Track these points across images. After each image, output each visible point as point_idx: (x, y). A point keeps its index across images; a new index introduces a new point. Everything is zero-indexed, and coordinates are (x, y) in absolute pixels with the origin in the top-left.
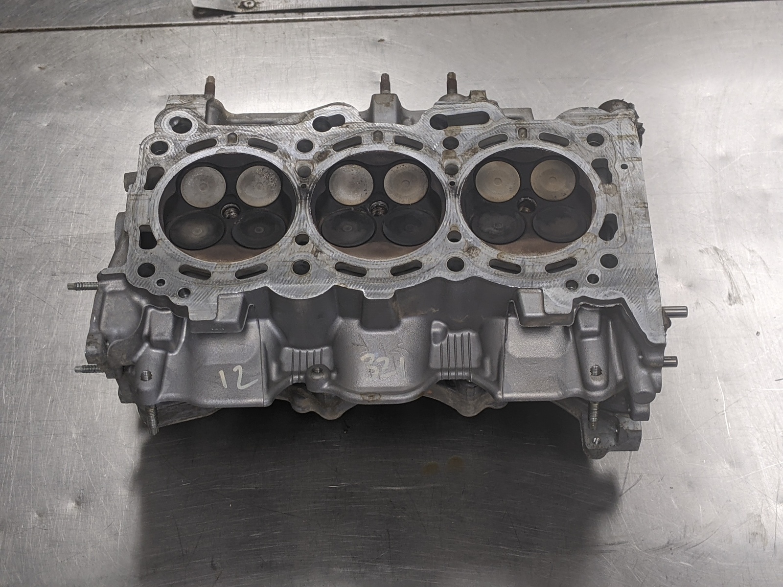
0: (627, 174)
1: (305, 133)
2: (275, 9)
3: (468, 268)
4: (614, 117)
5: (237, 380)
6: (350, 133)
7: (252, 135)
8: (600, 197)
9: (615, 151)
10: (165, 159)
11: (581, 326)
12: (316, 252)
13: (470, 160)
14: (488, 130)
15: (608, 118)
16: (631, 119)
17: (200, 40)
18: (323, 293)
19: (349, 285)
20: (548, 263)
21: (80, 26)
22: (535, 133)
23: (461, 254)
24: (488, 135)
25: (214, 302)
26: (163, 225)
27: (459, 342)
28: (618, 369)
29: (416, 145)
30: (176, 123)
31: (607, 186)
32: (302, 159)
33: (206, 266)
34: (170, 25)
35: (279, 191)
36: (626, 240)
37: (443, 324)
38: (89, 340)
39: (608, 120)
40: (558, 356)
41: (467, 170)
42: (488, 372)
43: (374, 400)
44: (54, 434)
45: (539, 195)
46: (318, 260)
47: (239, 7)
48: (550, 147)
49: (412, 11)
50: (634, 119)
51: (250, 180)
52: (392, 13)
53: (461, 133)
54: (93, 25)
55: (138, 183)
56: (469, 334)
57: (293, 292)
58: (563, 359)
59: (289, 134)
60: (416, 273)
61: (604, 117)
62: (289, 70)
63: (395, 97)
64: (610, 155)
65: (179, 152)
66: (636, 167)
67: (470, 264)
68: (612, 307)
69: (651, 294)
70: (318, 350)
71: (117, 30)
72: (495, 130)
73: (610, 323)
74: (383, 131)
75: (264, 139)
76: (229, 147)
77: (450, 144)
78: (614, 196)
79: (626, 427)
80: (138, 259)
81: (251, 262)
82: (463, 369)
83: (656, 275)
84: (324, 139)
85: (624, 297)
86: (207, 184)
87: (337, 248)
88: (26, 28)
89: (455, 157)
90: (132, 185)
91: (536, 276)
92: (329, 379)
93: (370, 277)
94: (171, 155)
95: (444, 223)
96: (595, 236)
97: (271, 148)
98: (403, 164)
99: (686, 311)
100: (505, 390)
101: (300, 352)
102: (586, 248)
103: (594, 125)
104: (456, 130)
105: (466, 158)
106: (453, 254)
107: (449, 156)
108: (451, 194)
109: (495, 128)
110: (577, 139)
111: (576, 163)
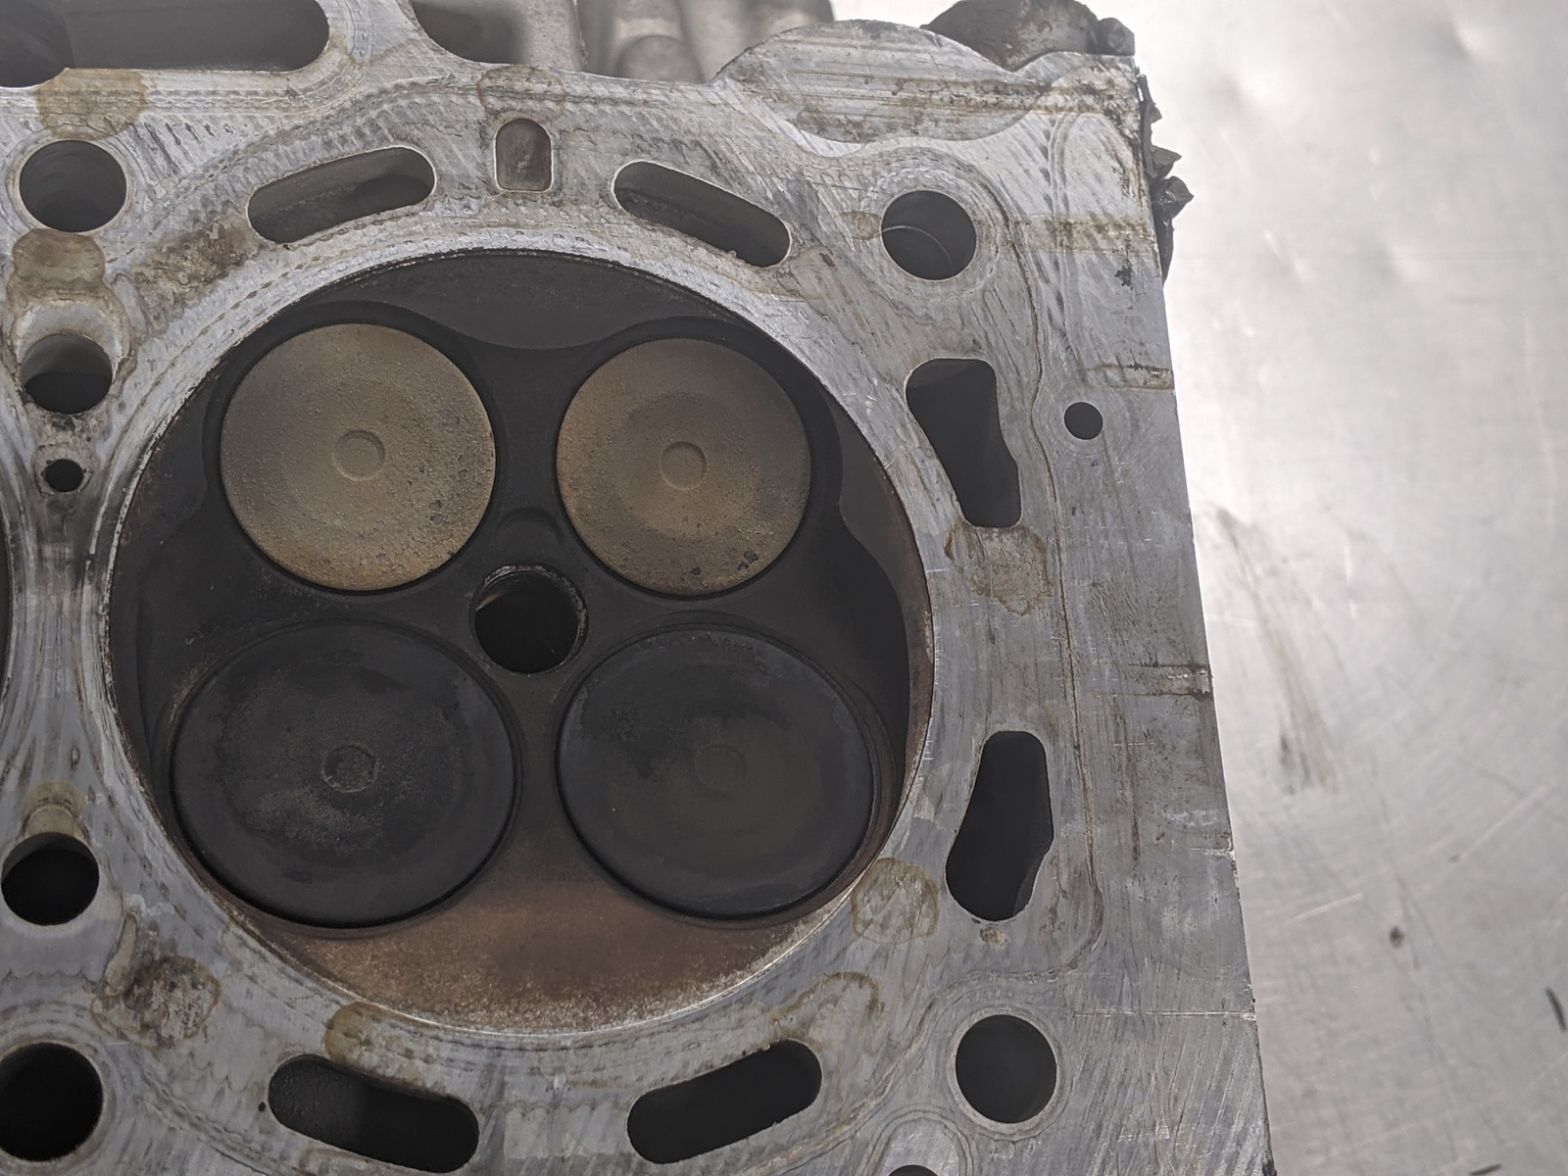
0: (1100, 468)
3: (125, 1127)
4: (1029, 101)
8: (952, 614)
9: (1036, 321)
13: (188, 313)
14: (315, 113)
15: (997, 106)
16: (1119, 123)
20: (645, 1087)
22: (595, 162)
23: (87, 1023)
24: (308, 153)
31: (991, 544)
36: (1098, 918)
39: (997, 116)
41: (168, 382)
45: (601, 554)
48: (678, 265)
50: (1131, 122)
53: (143, 118)
61: (977, 98)
64: (1006, 346)
66: (1147, 428)
67: (138, 1100)
77: (71, 190)
78: (1028, 609)
89: (95, 287)
96: (929, 889)
102: (876, 975)
103: (922, 142)
104: (117, 93)
105: (162, 297)
106: (29, 1017)
107: (56, 272)
108: (48, 551)
109: (359, 106)
110: (832, 220)
111: (825, 382)
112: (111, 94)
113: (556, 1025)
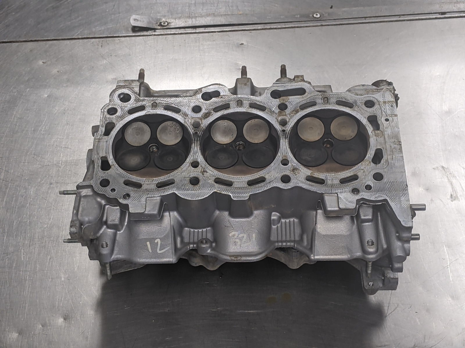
0: (389, 124)
1: (197, 101)
2: (179, 26)
3: (293, 181)
4: (381, 90)
5: (157, 247)
6: (223, 101)
7: (166, 103)
8: (372, 138)
9: (381, 111)
10: (116, 118)
11: (361, 215)
12: (203, 172)
14: (305, 99)
16: (391, 92)
17: (135, 45)
18: (207, 196)
19: (222, 191)
20: (341, 178)
21: (66, 38)
22: (333, 100)
23: (289, 173)
24: (304, 102)
25: (144, 202)
26: (114, 156)
27: (288, 225)
28: (384, 242)
29: (262, 108)
30: (122, 96)
31: (377, 132)
32: (195, 117)
33: (139, 180)
34: (119, 37)
35: (182, 136)
36: (388, 164)
37: (278, 214)
38: (72, 224)
39: (377, 92)
40: (348, 233)
41: (293, 123)
42: (305, 243)
43: (238, 260)
44: (51, 278)
45: (336, 137)
46: (205, 177)
47: (158, 25)
48: (342, 109)
49: (259, 27)
50: (393, 91)
51: (165, 129)
52: (248, 27)
53: (289, 100)
54: (73, 37)
55: (100, 132)
56: (294, 220)
57: (190, 196)
58: (351, 235)
59: (187, 102)
60: (262, 184)
61: (375, 91)
62: (188, 62)
63: (250, 80)
64: (378, 114)
65: (124, 114)
66: (394, 120)
67: (294, 179)
68: (380, 204)
69: (403, 197)
70: (204, 230)
71: (88, 40)
72: (309, 99)
73: (379, 214)
74: (242, 100)
75: (173, 105)
76: (152, 110)
77: (283, 107)
78: (381, 137)
79: (389, 276)
80: (100, 176)
81: (165, 178)
82: (290, 241)
83: (407, 185)
84: (208, 105)
85: (387, 199)
86: (140, 132)
87: (215, 170)
88: (35, 39)
89: (285, 115)
90: (96, 133)
91: (334, 186)
92: (211, 247)
93: (235, 186)
94: (119, 116)
95: (279, 154)
96: (370, 162)
97: (177, 111)
98: (254, 119)
99: (424, 207)
100: (315, 254)
101: (194, 231)
102: (364, 169)
103: (369, 95)
105: (292, 116)
106: (284, 173)
107: (282, 114)
108: (283, 137)
109: (309, 98)
110: (359, 103)
111: (358, 118)
112: (286, 99)
113: (332, 173)
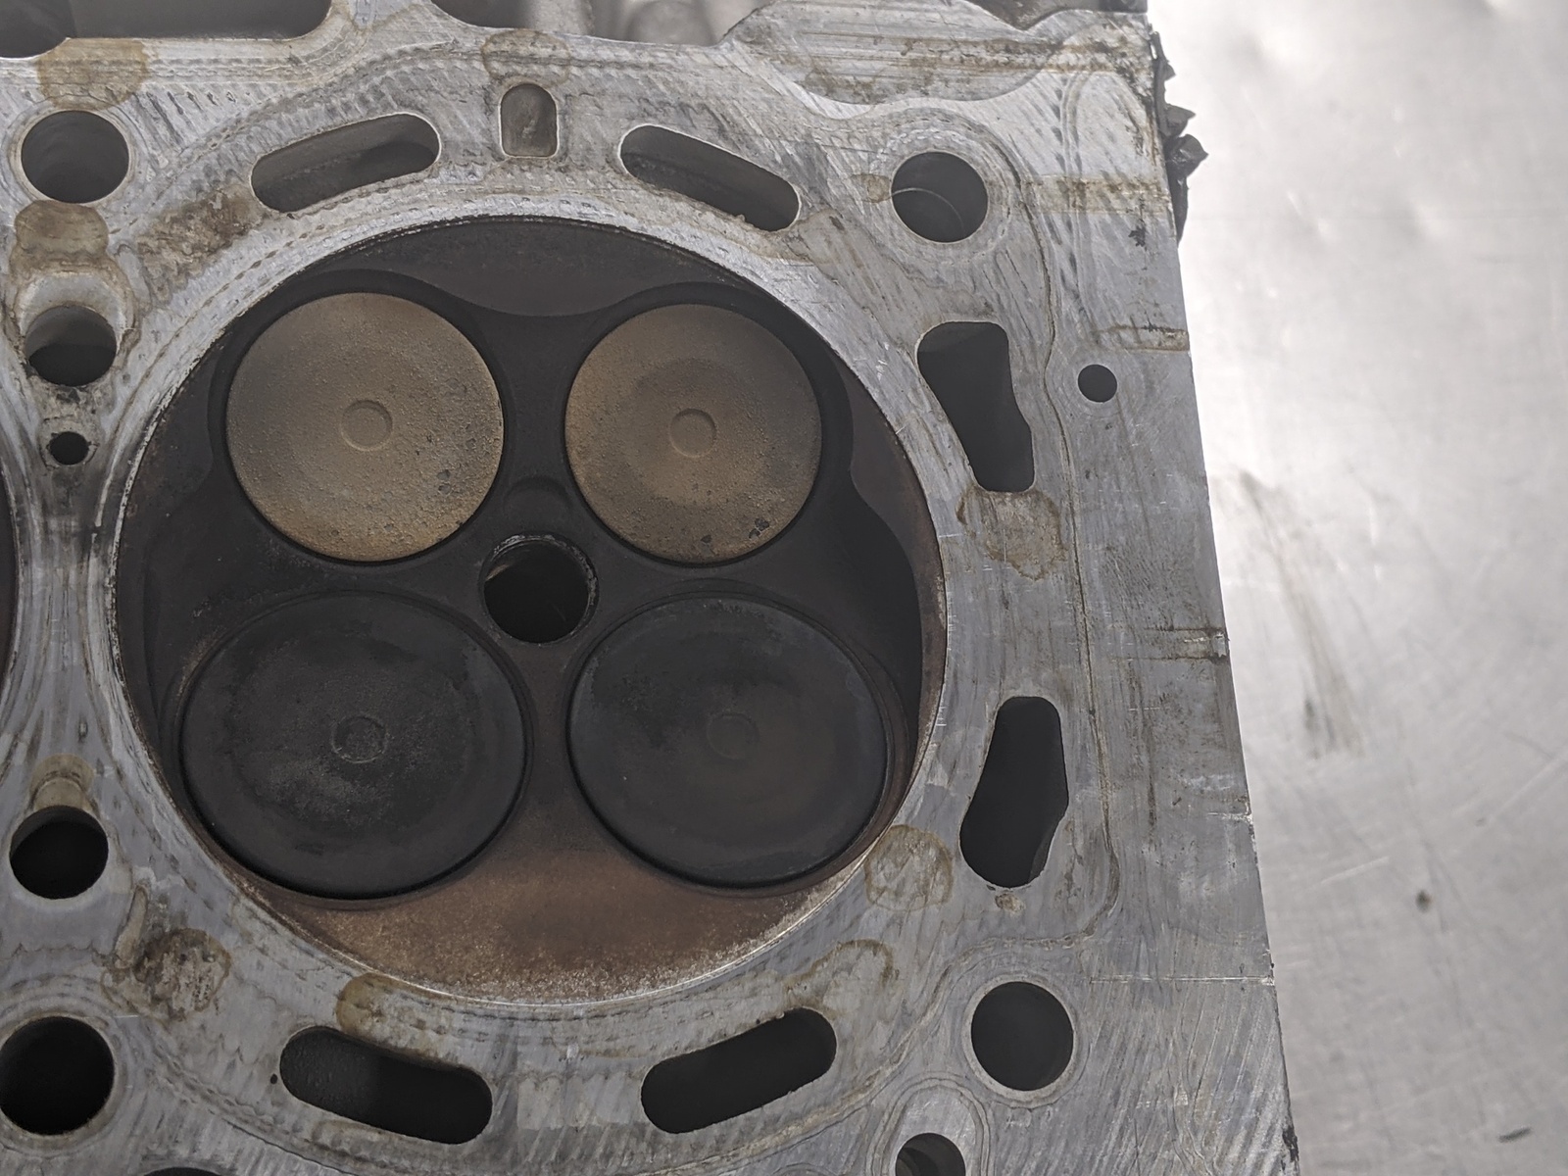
0: (1115, 432)
3: (137, 1100)
4: (1040, 60)
8: (965, 580)
9: (1048, 279)
13: (193, 283)
14: (319, 80)
15: (1008, 65)
16: (1131, 80)
20: (659, 1056)
22: (601, 126)
23: (97, 996)
24: (311, 121)
31: (1004, 509)
36: (1114, 884)
39: (1008, 75)
45: (611, 522)
48: (686, 230)
50: (1144, 80)
53: (144, 87)
61: (987, 57)
64: (1020, 308)
66: (1162, 389)
67: (150, 1073)
77: (73, 161)
78: (1042, 574)
89: (98, 259)
91: (586, 1157)
96: (943, 856)
102: (889, 943)
103: (932, 103)
104: (118, 63)
105: (166, 268)
106: (39, 991)
107: (59, 244)
108: (53, 524)
109: (362, 73)
110: (841, 184)
111: (835, 347)
112: (114, 63)
113: (569, 994)
